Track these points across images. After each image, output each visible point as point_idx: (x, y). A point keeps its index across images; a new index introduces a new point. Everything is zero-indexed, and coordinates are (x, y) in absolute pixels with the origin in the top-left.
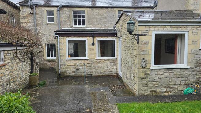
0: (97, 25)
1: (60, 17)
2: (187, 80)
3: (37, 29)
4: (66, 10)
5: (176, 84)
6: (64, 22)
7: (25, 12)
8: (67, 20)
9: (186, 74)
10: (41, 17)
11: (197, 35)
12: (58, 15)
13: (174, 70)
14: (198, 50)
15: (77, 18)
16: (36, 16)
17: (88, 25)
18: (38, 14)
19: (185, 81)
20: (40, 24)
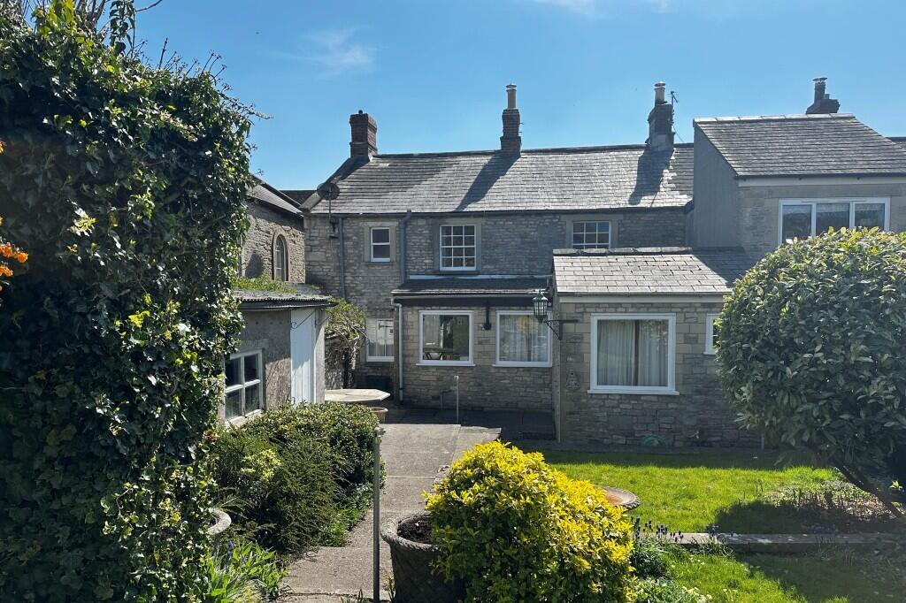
0: (508, 266)
1: (406, 245)
2: (674, 423)
3: (345, 280)
4: (420, 227)
5: (647, 430)
6: (417, 257)
7: (317, 235)
8: (423, 252)
9: (672, 408)
10: (356, 246)
11: (697, 322)
12: (399, 241)
13: (642, 398)
14: (699, 356)
15: (452, 246)
16: (343, 245)
17: (483, 265)
18: (349, 239)
19: (671, 424)
20: (353, 265)
